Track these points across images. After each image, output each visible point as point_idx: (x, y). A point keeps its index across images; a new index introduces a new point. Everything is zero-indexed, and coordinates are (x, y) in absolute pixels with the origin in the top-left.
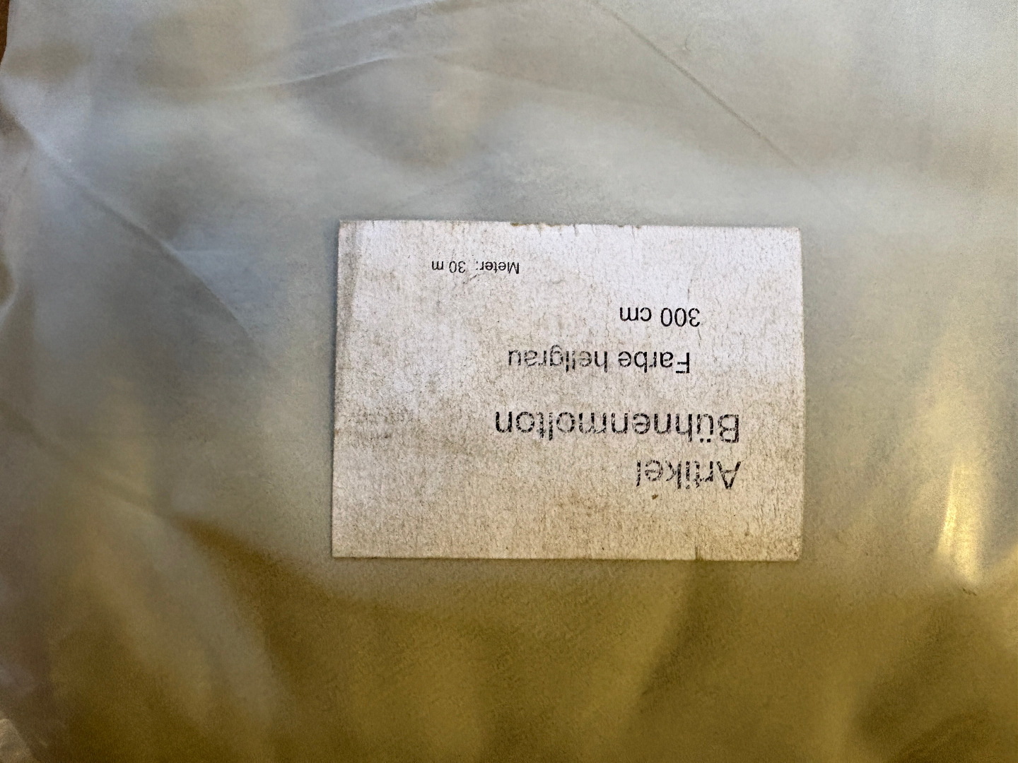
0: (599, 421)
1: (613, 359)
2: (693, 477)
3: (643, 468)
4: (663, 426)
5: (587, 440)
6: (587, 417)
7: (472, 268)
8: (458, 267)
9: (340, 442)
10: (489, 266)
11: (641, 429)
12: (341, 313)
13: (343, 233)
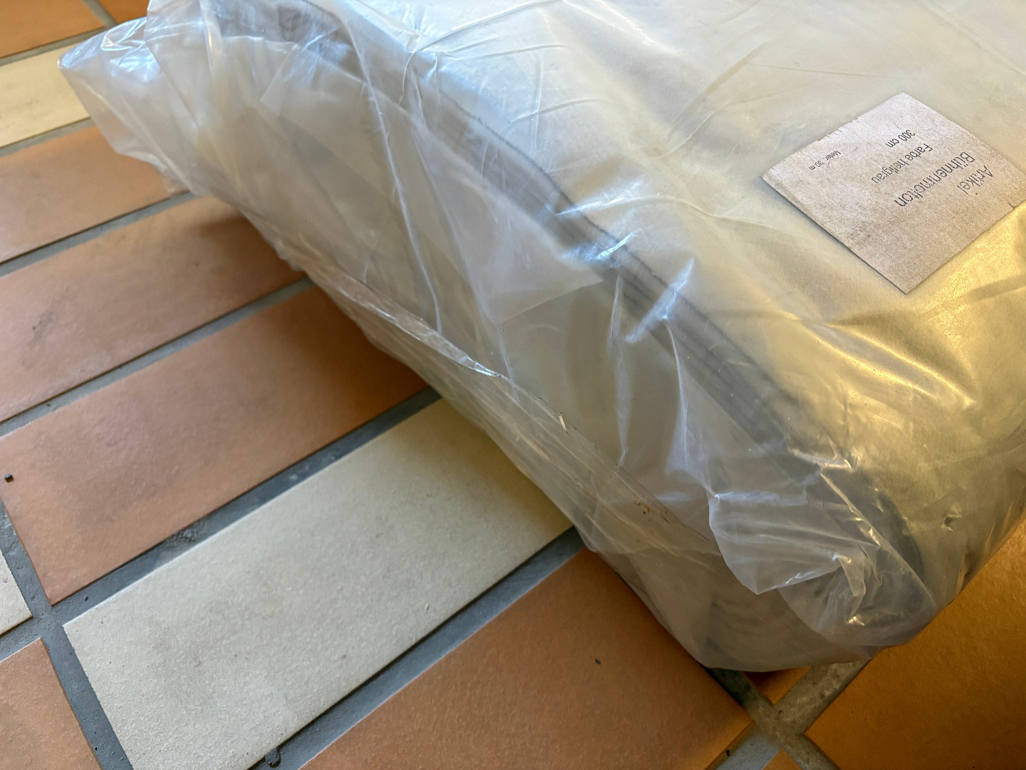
0: (927, 181)
1: (906, 160)
2: (979, 180)
3: (962, 187)
4: (949, 170)
5: (933, 189)
6: (924, 183)
7: (824, 160)
8: (820, 164)
9: (855, 251)
10: (828, 157)
11: (944, 175)
12: (798, 206)
13: (765, 179)
